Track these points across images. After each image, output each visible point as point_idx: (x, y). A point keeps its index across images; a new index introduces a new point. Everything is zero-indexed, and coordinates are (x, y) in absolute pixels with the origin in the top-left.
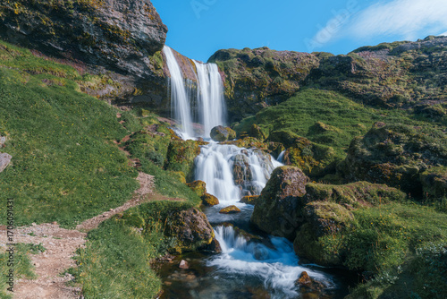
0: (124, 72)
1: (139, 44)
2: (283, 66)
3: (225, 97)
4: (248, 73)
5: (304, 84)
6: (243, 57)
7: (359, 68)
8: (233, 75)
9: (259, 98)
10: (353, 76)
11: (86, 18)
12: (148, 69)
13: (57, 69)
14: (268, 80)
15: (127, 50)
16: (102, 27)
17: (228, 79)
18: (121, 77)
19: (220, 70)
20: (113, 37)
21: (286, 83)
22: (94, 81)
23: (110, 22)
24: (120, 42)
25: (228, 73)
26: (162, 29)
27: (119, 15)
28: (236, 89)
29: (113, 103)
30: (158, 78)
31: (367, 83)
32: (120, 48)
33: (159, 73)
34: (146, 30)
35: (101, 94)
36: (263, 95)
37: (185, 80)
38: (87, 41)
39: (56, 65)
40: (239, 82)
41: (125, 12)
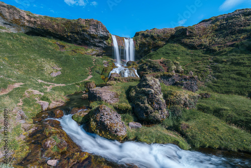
0: (99, 47)
1: (101, 38)
2: (158, 36)
3: (136, 50)
4: (144, 40)
5: (167, 42)
6: (143, 34)
7: (191, 32)
8: (139, 42)
9: (149, 49)
10: (187, 36)
11: (85, 33)
12: (106, 45)
13: (79, 49)
14: (152, 42)
15: (98, 40)
16: (90, 35)
17: (137, 43)
18: (98, 48)
19: (134, 40)
20: (93, 37)
21: (159, 42)
22: (90, 51)
23: (92, 33)
24: (95, 38)
25: (137, 41)
26: (107, 32)
27: (94, 30)
28: (140, 47)
29: (97, 56)
30: (110, 47)
31: (193, 39)
32: (96, 40)
33: (110, 45)
34: (102, 33)
35: (92, 54)
36: (150, 48)
37: (119, 46)
38: (87, 39)
39: (79, 47)
40: (140, 44)
41: (96, 29)
